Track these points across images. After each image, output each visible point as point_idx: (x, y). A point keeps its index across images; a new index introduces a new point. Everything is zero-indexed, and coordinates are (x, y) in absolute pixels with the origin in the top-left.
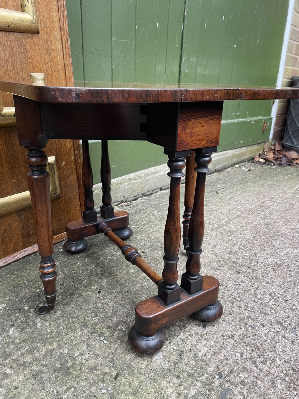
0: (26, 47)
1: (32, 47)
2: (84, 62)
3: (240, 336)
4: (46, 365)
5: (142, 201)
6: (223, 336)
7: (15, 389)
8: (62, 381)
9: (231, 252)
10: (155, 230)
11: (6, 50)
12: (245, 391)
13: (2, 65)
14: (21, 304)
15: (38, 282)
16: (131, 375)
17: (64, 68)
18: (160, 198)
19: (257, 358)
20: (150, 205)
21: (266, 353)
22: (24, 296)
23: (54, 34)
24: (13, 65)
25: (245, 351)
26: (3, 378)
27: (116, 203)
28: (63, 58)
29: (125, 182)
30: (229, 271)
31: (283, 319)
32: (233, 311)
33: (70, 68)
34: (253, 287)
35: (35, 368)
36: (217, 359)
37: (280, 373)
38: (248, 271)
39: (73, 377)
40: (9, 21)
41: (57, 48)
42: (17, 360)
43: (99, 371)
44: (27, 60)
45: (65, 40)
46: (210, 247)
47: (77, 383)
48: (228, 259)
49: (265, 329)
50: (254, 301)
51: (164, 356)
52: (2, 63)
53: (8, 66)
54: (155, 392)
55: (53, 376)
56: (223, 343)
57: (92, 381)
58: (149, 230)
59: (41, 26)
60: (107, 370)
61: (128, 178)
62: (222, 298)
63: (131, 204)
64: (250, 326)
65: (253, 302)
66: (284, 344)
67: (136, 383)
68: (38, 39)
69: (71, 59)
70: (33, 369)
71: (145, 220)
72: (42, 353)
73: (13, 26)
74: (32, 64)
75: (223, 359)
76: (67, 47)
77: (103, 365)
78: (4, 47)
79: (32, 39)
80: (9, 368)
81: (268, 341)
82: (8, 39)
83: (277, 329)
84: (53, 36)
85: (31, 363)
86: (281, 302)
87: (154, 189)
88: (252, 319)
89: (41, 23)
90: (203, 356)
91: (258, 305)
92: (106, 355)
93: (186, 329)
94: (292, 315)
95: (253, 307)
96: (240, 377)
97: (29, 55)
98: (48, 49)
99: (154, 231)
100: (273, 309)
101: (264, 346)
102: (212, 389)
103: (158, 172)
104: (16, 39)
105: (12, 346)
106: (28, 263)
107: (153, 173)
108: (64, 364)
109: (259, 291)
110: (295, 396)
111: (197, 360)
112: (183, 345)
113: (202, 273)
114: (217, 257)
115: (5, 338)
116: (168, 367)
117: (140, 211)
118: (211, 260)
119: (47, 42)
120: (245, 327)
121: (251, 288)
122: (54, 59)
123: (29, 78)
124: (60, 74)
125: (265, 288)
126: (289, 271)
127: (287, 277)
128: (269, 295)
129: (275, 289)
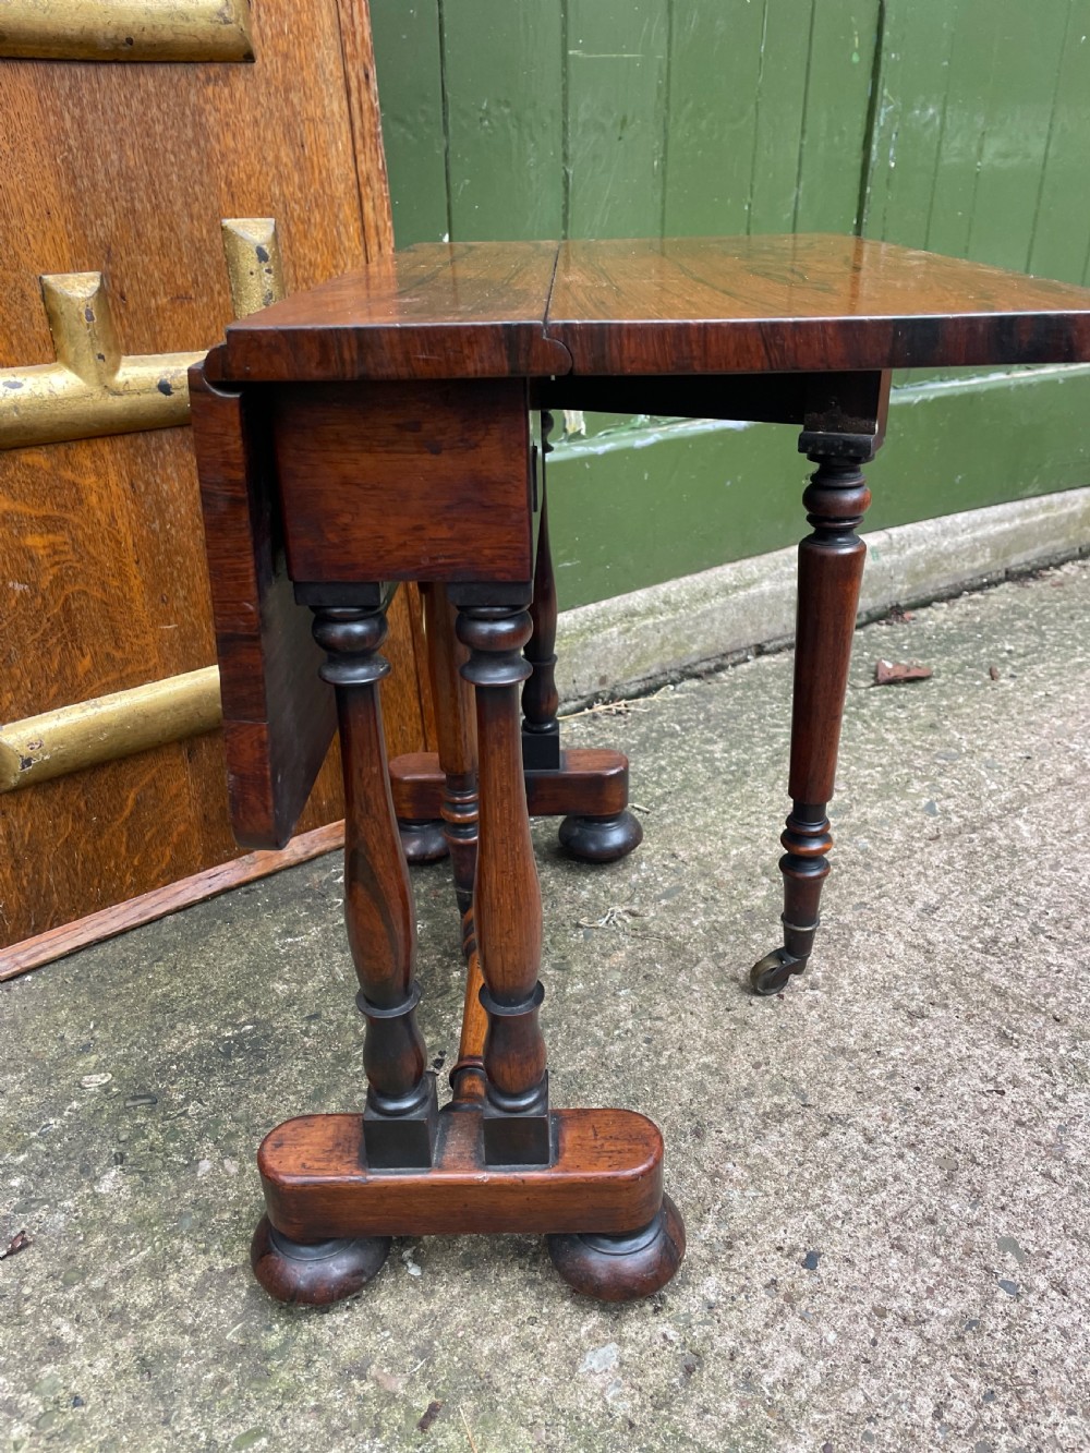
0: (204, 120)
1: (226, 115)
2: (450, 156)
3: (951, 1323)
4: (193, 1331)
5: (677, 696)
6: (881, 1313)
7: (75, 1405)
8: (235, 1403)
9: (995, 941)
10: (699, 822)
11: (124, 137)
13: (113, 194)
14: (162, 1080)
15: (237, 999)
16: (484, 1422)
17: (355, 192)
18: (748, 686)
20: (702, 716)
22: (179, 1048)
23: (313, 58)
24: (154, 191)
25: (957, 1392)
26: (47, 1354)
27: (572, 705)
28: (350, 152)
29: (611, 625)
30: (966, 1028)
32: (945, 1208)
33: (378, 190)
34: (1056, 1109)
35: (156, 1335)
36: (830, 1411)
38: (1049, 1037)
39: (276, 1392)
40: (128, 21)
41: (328, 115)
42: (102, 1294)
43: (369, 1386)
44: (209, 167)
45: (358, 77)
46: (910, 916)
47: (285, 1419)
48: (973, 975)
49: (1067, 1305)
50: (1047, 1175)
51: (621, 1364)
52: (113, 188)
53: (133, 199)
55: (210, 1376)
56: (874, 1343)
57: (335, 1422)
58: (674, 823)
59: (259, 27)
60: (399, 1386)
61: (622, 607)
62: (912, 1146)
63: (632, 708)
64: (1004, 1285)
65: (1040, 1179)
68: (249, 84)
69: (382, 151)
70: (149, 1340)
71: (672, 779)
72: (193, 1279)
73: (146, 37)
74: (229, 184)
75: (857, 1416)
76: (365, 107)
77: (391, 1361)
78: (116, 123)
79: (225, 85)
80: (71, 1320)
81: (1070, 1362)
82: (132, 95)
84: (309, 66)
85: (147, 1314)
87: (729, 650)
88: (1023, 1256)
89: (262, 15)
90: (780, 1387)
91: (1058, 1196)
92: (408, 1323)
93: (735, 1263)
95: (1034, 1203)
97: (217, 147)
98: (292, 120)
99: (696, 830)
101: (1045, 1383)
103: (748, 585)
104: (164, 89)
105: (100, 1239)
106: (219, 922)
107: (726, 590)
108: (256, 1337)
109: (1078, 1133)
111: (748, 1402)
112: (707, 1328)
113: (851, 1025)
114: (930, 960)
115: (84, 1203)
116: (630, 1414)
117: (659, 740)
118: (901, 974)
119: (287, 90)
120: (981, 1286)
121: (1045, 1114)
122: (315, 159)
123: (216, 241)
124: (341, 216)
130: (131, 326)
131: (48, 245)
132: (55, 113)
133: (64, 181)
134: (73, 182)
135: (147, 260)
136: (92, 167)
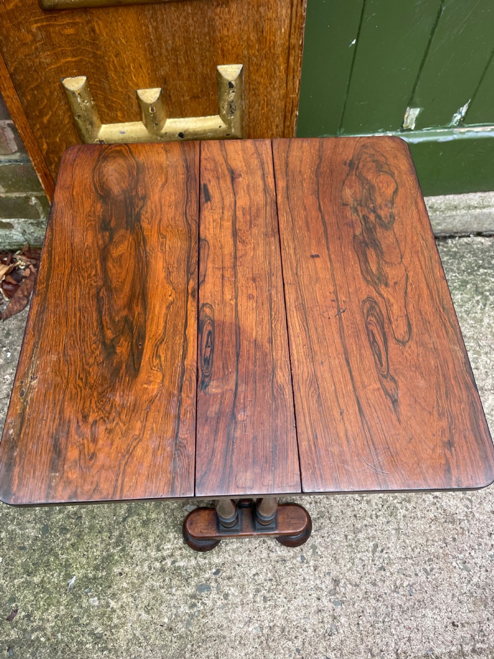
0: (214, 23)
1: (225, 20)
2: (366, 2)
3: (279, 557)
11: (175, 33)
12: (219, 603)
13: (169, 57)
17: (287, 51)
18: (455, 255)
19: (266, 590)
21: (280, 594)
24: (187, 56)
25: (264, 574)
28: (288, 33)
31: (347, 583)
33: (298, 53)
34: (372, 518)
37: (267, 621)
41: (279, 16)
44: (214, 44)
49: (312, 573)
50: (346, 536)
52: (169, 55)
53: (177, 59)
54: (158, 536)
56: (256, 548)
64: (302, 557)
65: (342, 536)
66: (308, 604)
67: (153, 516)
68: (239, 5)
69: (302, 36)
74: (222, 51)
75: (236, 562)
76: (299, 14)
78: (172, 28)
79: (226, 7)
81: (298, 587)
82: (180, 15)
83: (323, 586)
86: (375, 565)
87: (459, 231)
88: (315, 553)
91: (342, 544)
94: (363, 588)
95: (333, 542)
96: (230, 590)
97: (219, 35)
98: (259, 20)
100: (353, 564)
101: (286, 587)
102: (199, 576)
103: (484, 207)
104: (196, 11)
109: (369, 530)
110: (253, 647)
119: (258, 7)
120: (296, 553)
121: (366, 518)
122: (268, 37)
123: (214, 75)
124: (277, 62)
125: (382, 534)
126: (452, 539)
127: (436, 544)
128: (374, 545)
129: (393, 544)
130: (172, 108)
131: (141, 78)
132: (145, 26)
133: (148, 53)
134: (152, 53)
135: (181, 82)
136: (160, 47)
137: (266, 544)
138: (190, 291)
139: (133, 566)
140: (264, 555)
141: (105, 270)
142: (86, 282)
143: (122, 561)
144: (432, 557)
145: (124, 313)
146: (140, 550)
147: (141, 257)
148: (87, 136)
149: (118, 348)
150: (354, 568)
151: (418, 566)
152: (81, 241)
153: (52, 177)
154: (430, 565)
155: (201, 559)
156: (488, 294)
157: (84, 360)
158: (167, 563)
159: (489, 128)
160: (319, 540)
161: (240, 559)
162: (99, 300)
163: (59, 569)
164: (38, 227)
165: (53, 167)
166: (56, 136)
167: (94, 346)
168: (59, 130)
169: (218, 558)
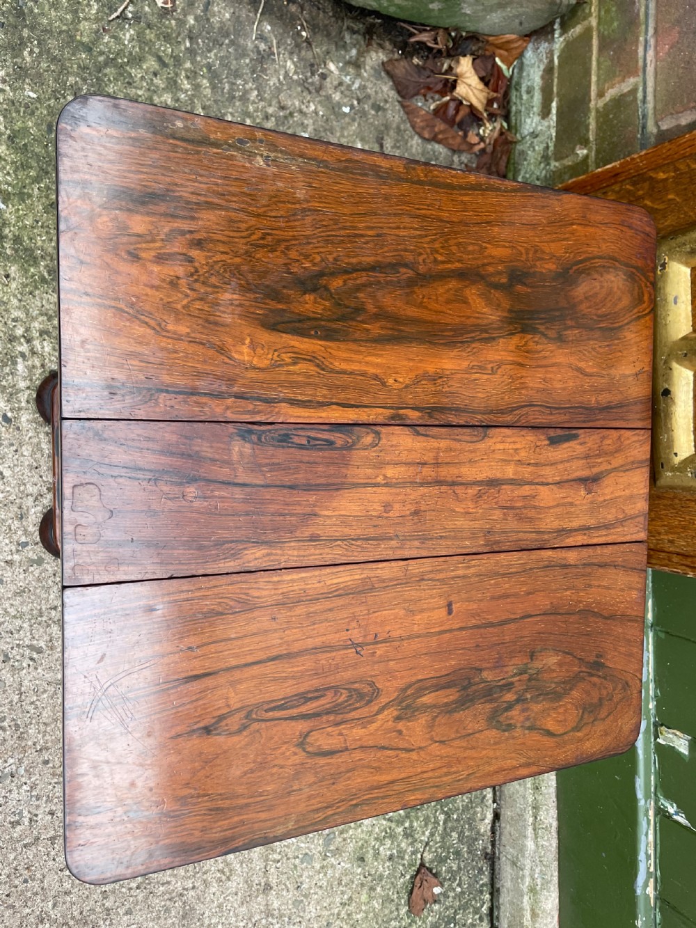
3: (27, 510)
36: (29, 440)
56: (41, 477)
64: (26, 544)
86: (12, 648)
88: (32, 562)
91: (43, 602)
100: (15, 617)
120: (31, 535)
125: (57, 660)
126: (46, 758)
127: (40, 736)
128: (41, 647)
129: (41, 675)
137: (46, 491)
138: (401, 412)
139: (19, 295)
140: (31, 488)
141: (443, 276)
142: (426, 246)
143: (26, 279)
144: (21, 730)
145: (370, 307)
146: (43, 306)
147: (462, 335)
148: (673, 243)
149: (312, 297)
150: (8, 618)
151: (9, 709)
152: (494, 238)
153: (613, 184)
154: (10, 726)
155: (26, 397)
156: (407, 825)
157: (293, 242)
158: (22, 345)
159: (651, 852)
160: (50, 569)
161: (25, 453)
162: (394, 266)
163: (17, 183)
164: (542, 157)
165: (628, 187)
166: (677, 195)
167: (318, 259)
168: (686, 200)
169: (28, 420)
